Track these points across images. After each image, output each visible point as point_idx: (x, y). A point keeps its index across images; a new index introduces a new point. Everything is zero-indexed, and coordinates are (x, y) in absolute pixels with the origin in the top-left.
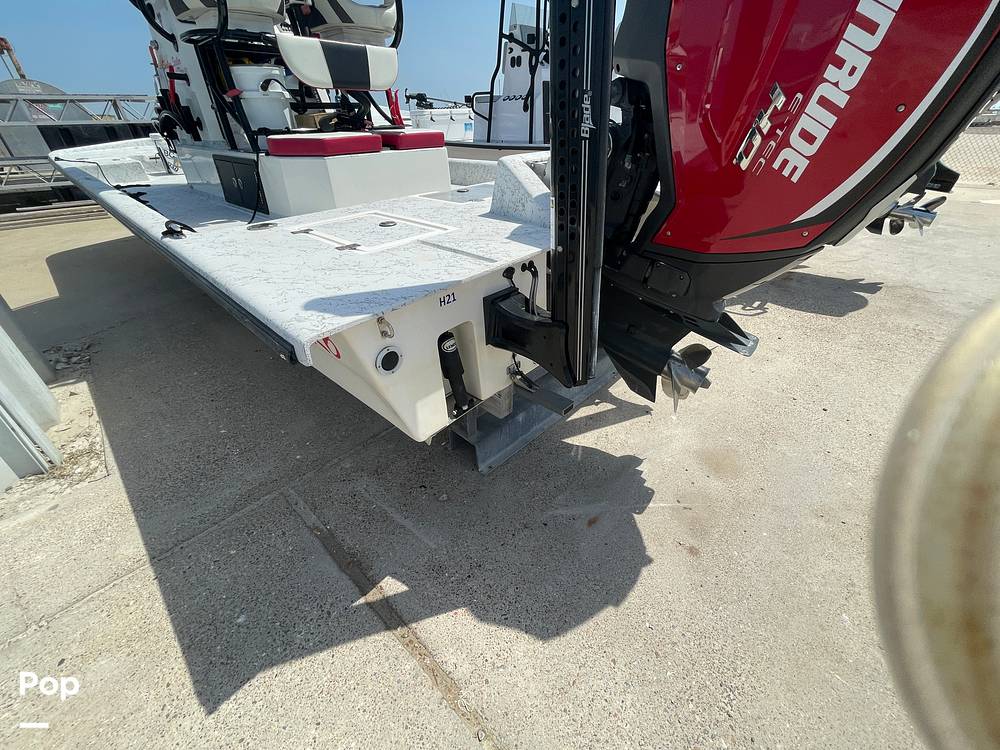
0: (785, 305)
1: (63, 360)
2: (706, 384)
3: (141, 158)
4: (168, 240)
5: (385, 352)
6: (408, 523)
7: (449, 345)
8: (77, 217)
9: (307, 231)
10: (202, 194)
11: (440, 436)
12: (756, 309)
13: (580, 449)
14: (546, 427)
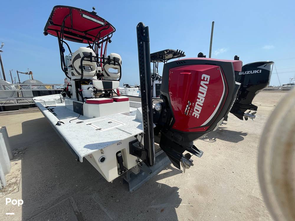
0: (221, 139)
1: (17, 153)
2: (192, 165)
3: (55, 99)
4: (57, 126)
5: (102, 157)
6: (105, 210)
7: (119, 155)
8: (34, 111)
9: (90, 124)
10: (68, 109)
11: (115, 181)
12: (213, 140)
13: (161, 184)
14: (151, 177)
